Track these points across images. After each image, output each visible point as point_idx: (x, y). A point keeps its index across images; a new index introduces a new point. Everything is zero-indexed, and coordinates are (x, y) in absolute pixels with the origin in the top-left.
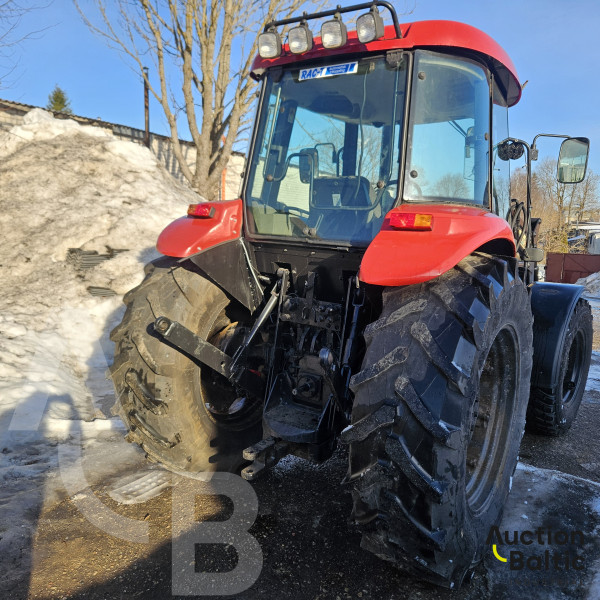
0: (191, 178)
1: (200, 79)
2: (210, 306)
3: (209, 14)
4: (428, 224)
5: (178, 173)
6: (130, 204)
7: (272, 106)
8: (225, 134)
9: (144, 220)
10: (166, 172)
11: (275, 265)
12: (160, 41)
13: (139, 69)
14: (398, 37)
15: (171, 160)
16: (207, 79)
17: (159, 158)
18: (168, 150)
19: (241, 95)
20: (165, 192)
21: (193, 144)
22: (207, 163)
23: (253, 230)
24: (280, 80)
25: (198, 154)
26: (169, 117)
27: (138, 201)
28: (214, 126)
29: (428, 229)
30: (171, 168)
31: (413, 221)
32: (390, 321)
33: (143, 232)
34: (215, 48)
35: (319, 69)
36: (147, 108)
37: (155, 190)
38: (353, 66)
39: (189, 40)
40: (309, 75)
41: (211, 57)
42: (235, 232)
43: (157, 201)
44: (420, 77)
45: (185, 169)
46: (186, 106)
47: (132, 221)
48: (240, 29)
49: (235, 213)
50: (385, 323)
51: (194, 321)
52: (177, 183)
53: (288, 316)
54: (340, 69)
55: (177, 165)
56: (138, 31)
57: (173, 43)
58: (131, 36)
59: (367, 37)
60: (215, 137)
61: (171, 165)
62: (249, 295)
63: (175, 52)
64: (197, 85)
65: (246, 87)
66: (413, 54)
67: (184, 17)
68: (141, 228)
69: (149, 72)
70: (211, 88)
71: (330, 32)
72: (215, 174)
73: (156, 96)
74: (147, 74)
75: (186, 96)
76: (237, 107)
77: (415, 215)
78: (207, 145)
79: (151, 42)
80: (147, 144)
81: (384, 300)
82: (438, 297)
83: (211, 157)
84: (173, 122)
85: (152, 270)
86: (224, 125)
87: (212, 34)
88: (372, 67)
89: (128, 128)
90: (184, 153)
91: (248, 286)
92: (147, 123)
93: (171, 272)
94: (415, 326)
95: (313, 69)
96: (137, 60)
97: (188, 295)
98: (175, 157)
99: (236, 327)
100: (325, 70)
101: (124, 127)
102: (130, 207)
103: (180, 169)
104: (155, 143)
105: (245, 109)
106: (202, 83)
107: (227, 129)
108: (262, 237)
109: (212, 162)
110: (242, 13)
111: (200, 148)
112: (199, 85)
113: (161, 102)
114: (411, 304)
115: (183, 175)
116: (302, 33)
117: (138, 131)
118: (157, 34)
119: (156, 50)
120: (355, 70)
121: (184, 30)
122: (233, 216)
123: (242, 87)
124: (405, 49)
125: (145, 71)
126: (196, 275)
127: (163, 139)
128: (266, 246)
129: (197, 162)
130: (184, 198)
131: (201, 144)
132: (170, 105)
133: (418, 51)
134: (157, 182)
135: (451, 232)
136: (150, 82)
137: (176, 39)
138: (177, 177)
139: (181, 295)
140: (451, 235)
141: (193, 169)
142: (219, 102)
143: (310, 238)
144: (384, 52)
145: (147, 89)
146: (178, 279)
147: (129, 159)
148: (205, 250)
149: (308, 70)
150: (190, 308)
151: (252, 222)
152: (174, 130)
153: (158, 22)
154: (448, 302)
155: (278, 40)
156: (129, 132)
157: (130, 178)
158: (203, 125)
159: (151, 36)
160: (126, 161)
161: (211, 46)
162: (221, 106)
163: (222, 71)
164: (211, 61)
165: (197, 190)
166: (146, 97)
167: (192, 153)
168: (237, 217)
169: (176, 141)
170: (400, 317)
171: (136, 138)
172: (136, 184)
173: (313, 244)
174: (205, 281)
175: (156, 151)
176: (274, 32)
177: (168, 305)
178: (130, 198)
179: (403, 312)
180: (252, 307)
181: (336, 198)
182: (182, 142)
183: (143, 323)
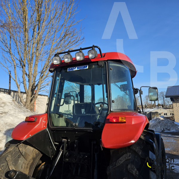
0: (24, 103)
1: (28, 74)
2: (34, 159)
3: (31, 56)
4: (125, 121)
5: (20, 102)
6: (2, 114)
7: (58, 80)
8: (36, 89)
9: (7, 119)
10: (16, 102)
11: (61, 138)
12: (15, 63)
13: (8, 71)
14: (102, 57)
15: (17, 98)
16: (30, 74)
17: (13, 98)
18: (17, 95)
19: (41, 78)
20: (15, 109)
21: (25, 93)
22: (30, 98)
23: (52, 125)
24: (60, 72)
25: (27, 96)
26: (17, 85)
27: (5, 113)
28: (32, 87)
29: (125, 122)
30: (17, 100)
31: (119, 120)
32: (118, 165)
33: (6, 124)
34: (33, 65)
35: (74, 68)
36: (10, 83)
37: (12, 109)
38: (86, 66)
39: (25, 63)
40: (71, 69)
41: (32, 68)
42: (45, 126)
43: (12, 112)
44: (111, 69)
45: (22, 101)
46: (23, 82)
47: (2, 120)
48: (40, 60)
49: (45, 119)
50: (115, 165)
51: (27, 167)
52: (20, 106)
53: (67, 160)
54: (82, 68)
55: (20, 99)
56: (8, 61)
57: (19, 64)
58: (6, 62)
59: (92, 57)
60: (33, 90)
61: (17, 99)
62: (50, 151)
63: (20, 66)
64: (27, 76)
65: (43, 76)
66: (107, 62)
67: (23, 57)
68: (5, 122)
69: (11, 72)
70: (31, 76)
71: (79, 56)
72: (33, 102)
73: (13, 79)
74: (10, 73)
75: (23, 79)
76: (40, 81)
77: (119, 117)
78: (30, 93)
79: (12, 64)
80: (10, 94)
81: (111, 153)
82: (135, 151)
83: (31, 96)
84: (19, 87)
85: (9, 145)
86: (35, 87)
87: (32, 61)
88: (94, 67)
89: (3, 89)
90: (22, 96)
91: (50, 147)
92: (10, 87)
93: (18, 146)
94: (129, 166)
95: (72, 68)
96: (7, 69)
97: (25, 156)
98: (19, 97)
99: (44, 165)
100: (77, 68)
101: (2, 89)
102: (2, 115)
103: (21, 101)
104: (12, 93)
105: (42, 82)
106: (28, 75)
107: (37, 88)
108: (56, 127)
109: (32, 98)
110: (41, 56)
111: (28, 94)
112: (28, 76)
113: (15, 81)
114: (124, 156)
115: (21, 102)
116: (69, 56)
117: (7, 90)
118: (14, 61)
119: (14, 66)
120: (87, 68)
121: (23, 60)
122: (44, 120)
123: (42, 76)
124: (104, 61)
125: (10, 72)
126: (28, 146)
127: (15, 92)
128: (57, 131)
129: (26, 98)
130: (22, 111)
131: (28, 93)
132: (18, 81)
133: (108, 61)
134: (12, 106)
135: (133, 123)
136: (11, 75)
137: (20, 63)
138: (19, 103)
139: (22, 157)
140: (133, 124)
141: (25, 100)
142: (34, 80)
143: (75, 127)
144: (97, 62)
145: (10, 77)
146: (20, 149)
147: (3, 99)
148: (33, 135)
149: (70, 68)
150: (25, 162)
151: (51, 122)
152: (19, 89)
153: (15, 58)
154: (140, 153)
155: (60, 58)
156: (3, 90)
157: (3, 105)
158: (29, 87)
159: (12, 62)
160: (2, 100)
161: (32, 65)
162: (35, 81)
163: (35, 71)
164: (32, 69)
165: (26, 107)
166: (10, 80)
167: (25, 95)
168: (45, 120)
169: (19, 92)
170: (122, 162)
171: (6, 92)
172: (5, 107)
173: (77, 129)
174: (32, 148)
175: (12, 96)
176: (58, 56)
177: (16, 162)
178: (2, 112)
179: (122, 160)
180: (51, 157)
181: (83, 111)
182: (21, 92)
183: (3, 172)
